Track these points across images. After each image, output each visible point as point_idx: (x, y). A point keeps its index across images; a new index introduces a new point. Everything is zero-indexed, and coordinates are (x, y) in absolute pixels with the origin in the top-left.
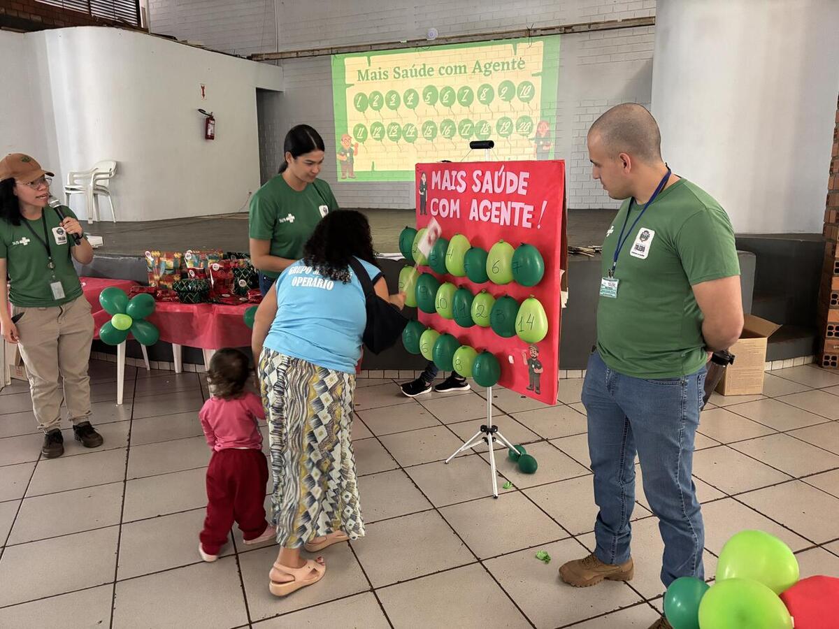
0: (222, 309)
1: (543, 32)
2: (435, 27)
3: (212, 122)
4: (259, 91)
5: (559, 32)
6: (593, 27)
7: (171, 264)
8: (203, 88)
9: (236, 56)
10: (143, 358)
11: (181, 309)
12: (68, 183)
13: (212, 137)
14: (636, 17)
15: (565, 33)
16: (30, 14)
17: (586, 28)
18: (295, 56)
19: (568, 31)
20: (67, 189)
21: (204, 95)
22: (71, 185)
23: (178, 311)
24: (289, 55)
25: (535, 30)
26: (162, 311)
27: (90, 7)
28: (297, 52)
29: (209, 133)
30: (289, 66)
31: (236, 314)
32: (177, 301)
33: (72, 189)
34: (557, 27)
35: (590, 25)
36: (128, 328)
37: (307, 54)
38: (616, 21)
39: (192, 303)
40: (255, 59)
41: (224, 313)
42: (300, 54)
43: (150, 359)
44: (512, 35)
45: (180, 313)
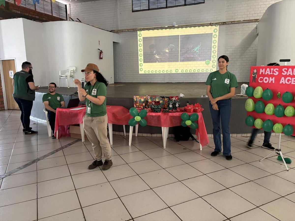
0: (170, 114)
1: (216, 24)
2: (175, 22)
3: (102, 53)
4: (114, 42)
5: (221, 24)
6: (233, 23)
7: (142, 100)
8: (99, 42)
9: (108, 31)
10: (124, 132)
11: (155, 114)
12: (60, 74)
13: (102, 58)
14: (245, 20)
15: (223, 24)
16: (35, 15)
17: (231, 23)
18: (127, 31)
19: (224, 24)
20: (60, 76)
21: (99, 44)
22: (61, 75)
23: (154, 115)
24: (125, 31)
25: (213, 23)
26: (149, 115)
27: (52, 13)
28: (128, 30)
29: (101, 57)
30: (122, 34)
31: (175, 115)
32: (151, 112)
33: (61, 76)
34: (221, 23)
35: (232, 22)
36: (139, 121)
37: (131, 30)
38: (240, 21)
39: (158, 112)
40: (113, 32)
41: (172, 115)
42: (129, 30)
43: (126, 132)
44: (204, 25)
45: (155, 115)
